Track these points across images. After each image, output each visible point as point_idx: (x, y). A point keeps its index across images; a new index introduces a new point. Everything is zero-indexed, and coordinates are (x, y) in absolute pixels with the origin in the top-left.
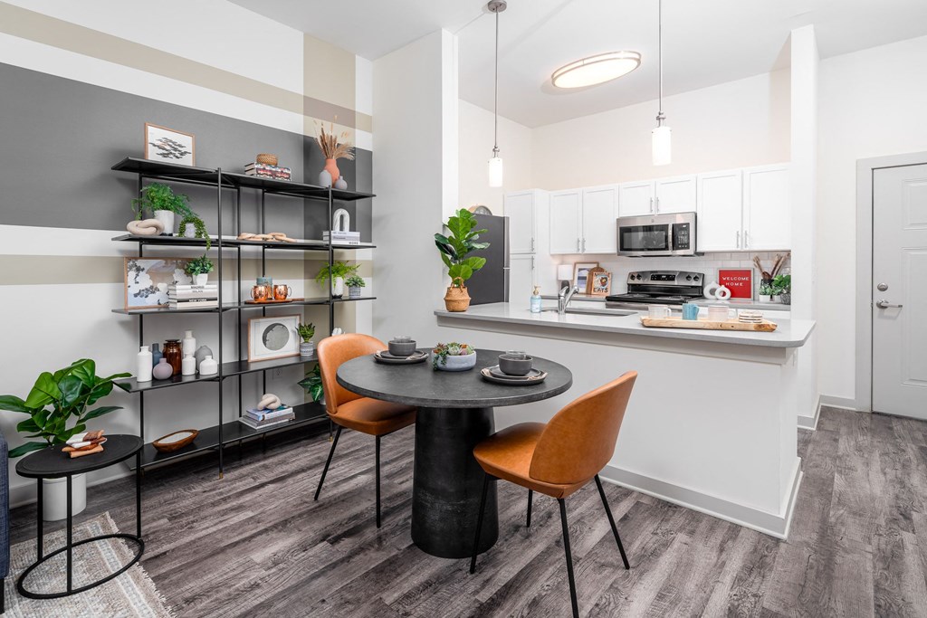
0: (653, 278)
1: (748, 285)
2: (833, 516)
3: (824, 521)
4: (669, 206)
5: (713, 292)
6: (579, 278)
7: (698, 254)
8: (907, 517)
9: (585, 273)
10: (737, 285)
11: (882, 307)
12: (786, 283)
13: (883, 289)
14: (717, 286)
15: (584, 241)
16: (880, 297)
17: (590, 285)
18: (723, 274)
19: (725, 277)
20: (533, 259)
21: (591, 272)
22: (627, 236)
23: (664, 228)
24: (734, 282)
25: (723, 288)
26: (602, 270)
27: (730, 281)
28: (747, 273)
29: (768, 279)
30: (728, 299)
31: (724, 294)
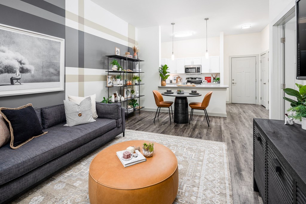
0: (192, 79)
1: (210, 80)
2: (232, 114)
3: (231, 115)
4: (196, 63)
5: (204, 81)
6: (174, 79)
7: (201, 74)
8: (241, 114)
9: (176, 78)
10: (208, 80)
11: (233, 83)
12: (219, 79)
13: (233, 80)
14: (205, 80)
15: (177, 71)
16: (233, 82)
17: (177, 81)
19: (206, 78)
21: (177, 78)
22: (187, 70)
23: (195, 68)
25: (206, 81)
26: (180, 77)
28: (210, 78)
29: (214, 79)
31: (206, 82)
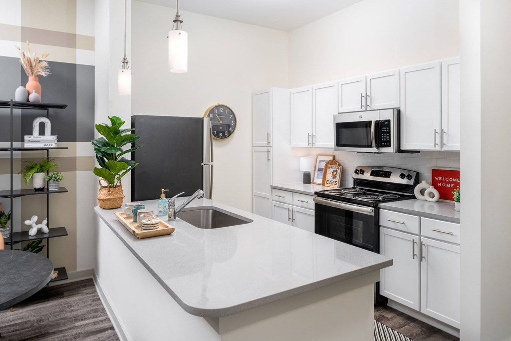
0: (373, 173)
6: (319, 170)
7: (402, 152)
9: (323, 166)
10: (449, 186)
14: (428, 186)
15: (313, 135)
17: (324, 177)
18: (436, 173)
19: (437, 177)
20: (268, 152)
21: (327, 164)
22: (342, 132)
24: (446, 182)
25: (433, 189)
26: (336, 162)
27: (442, 182)
30: (437, 202)
31: (433, 196)
